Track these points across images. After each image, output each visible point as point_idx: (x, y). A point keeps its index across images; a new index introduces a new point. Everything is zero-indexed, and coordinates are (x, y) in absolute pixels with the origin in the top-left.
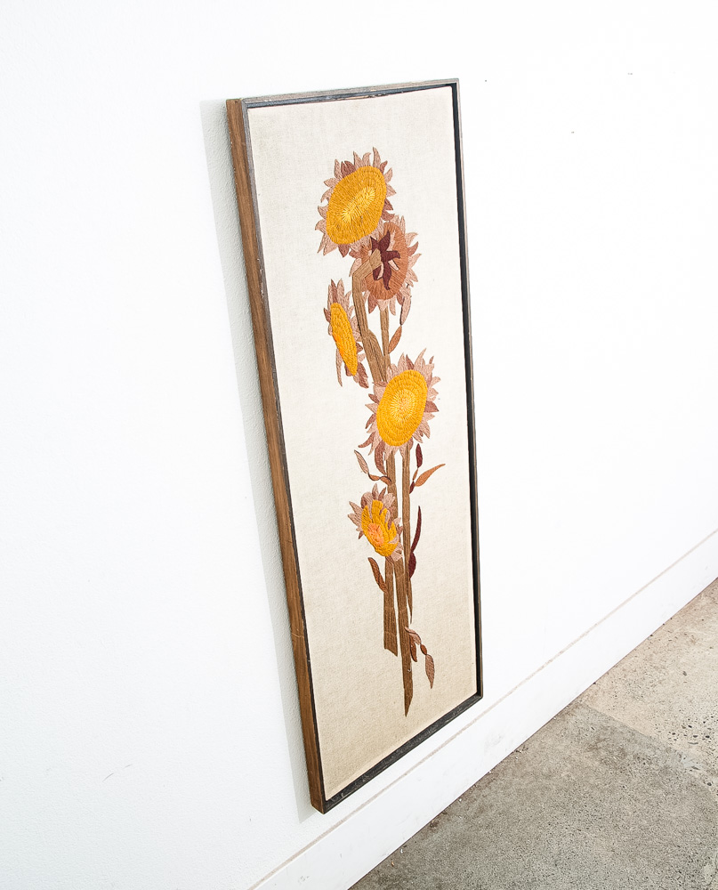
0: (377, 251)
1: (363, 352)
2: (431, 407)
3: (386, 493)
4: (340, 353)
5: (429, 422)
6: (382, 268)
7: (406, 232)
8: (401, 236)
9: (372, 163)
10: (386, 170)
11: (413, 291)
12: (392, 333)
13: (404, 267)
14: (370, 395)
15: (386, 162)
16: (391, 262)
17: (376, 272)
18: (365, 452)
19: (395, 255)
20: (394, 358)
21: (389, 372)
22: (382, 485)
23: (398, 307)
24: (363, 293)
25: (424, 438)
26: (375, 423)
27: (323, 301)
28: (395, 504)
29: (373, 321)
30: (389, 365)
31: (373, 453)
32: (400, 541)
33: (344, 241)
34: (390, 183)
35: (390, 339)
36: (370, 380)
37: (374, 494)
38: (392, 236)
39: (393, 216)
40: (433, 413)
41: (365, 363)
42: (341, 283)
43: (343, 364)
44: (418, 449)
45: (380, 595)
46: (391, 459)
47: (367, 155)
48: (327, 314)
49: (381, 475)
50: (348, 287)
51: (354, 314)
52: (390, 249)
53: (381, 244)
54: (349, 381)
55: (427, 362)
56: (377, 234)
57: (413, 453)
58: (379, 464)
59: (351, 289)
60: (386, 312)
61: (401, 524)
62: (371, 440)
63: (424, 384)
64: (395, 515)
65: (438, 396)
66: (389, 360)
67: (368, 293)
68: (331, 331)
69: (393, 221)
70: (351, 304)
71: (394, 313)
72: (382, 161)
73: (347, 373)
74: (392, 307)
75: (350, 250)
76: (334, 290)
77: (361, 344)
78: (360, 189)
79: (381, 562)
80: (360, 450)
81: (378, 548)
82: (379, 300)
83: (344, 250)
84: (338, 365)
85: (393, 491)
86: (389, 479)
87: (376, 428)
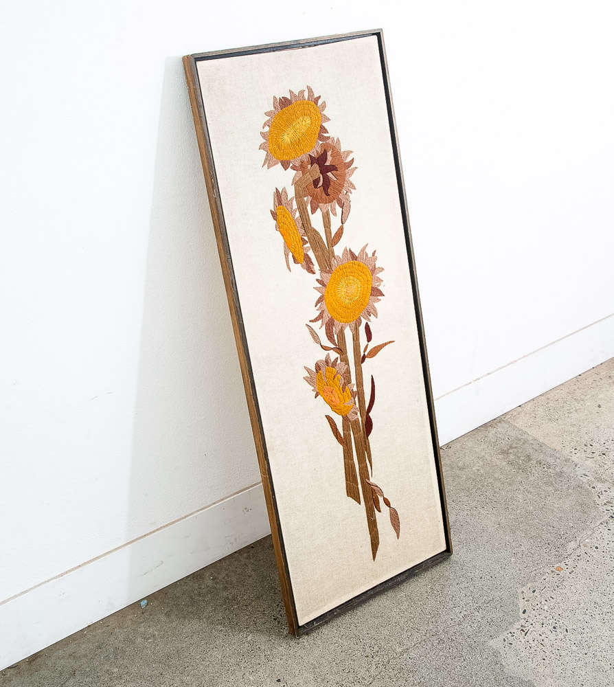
0: (316, 165)
1: (308, 245)
2: (377, 293)
3: (339, 361)
4: (288, 246)
5: (376, 305)
6: (322, 179)
7: (342, 150)
8: (337, 154)
9: (306, 98)
10: (320, 102)
11: (352, 197)
12: (334, 230)
13: (342, 178)
14: (317, 280)
15: (320, 97)
16: (329, 174)
17: (316, 182)
18: (317, 326)
19: (333, 168)
20: (338, 250)
21: (334, 262)
22: (334, 355)
23: (339, 210)
24: (305, 199)
25: (372, 317)
26: (324, 302)
27: (270, 204)
28: (348, 371)
29: (316, 221)
30: (334, 256)
31: (324, 327)
32: (355, 404)
33: (286, 158)
34: (324, 113)
35: (333, 235)
36: (316, 267)
37: (327, 362)
38: (329, 154)
39: (328, 138)
40: (379, 297)
41: (311, 254)
42: (284, 190)
43: (291, 254)
44: (367, 327)
45: (340, 449)
46: (341, 335)
47: (302, 92)
48: (274, 215)
49: (333, 346)
50: (291, 193)
51: (297, 215)
52: (328, 163)
53: (320, 160)
54: (298, 269)
55: (370, 255)
56: (315, 151)
57: (362, 329)
58: (330, 337)
59: (294, 195)
60: (327, 213)
61: (355, 389)
62: (320, 317)
63: (368, 272)
64: (349, 382)
65: (382, 284)
66: (333, 252)
67: (310, 198)
68: (278, 228)
69: (330, 141)
70: (295, 206)
71: (335, 214)
72: (316, 96)
73: (296, 261)
74: (333, 210)
75: (291, 165)
76: (279, 196)
77: (306, 238)
78: (297, 118)
79: (338, 420)
80: (311, 324)
81: (334, 408)
82: (320, 204)
83: (285, 165)
84: (286, 255)
85: (345, 360)
86: (341, 350)
87: (325, 307)
